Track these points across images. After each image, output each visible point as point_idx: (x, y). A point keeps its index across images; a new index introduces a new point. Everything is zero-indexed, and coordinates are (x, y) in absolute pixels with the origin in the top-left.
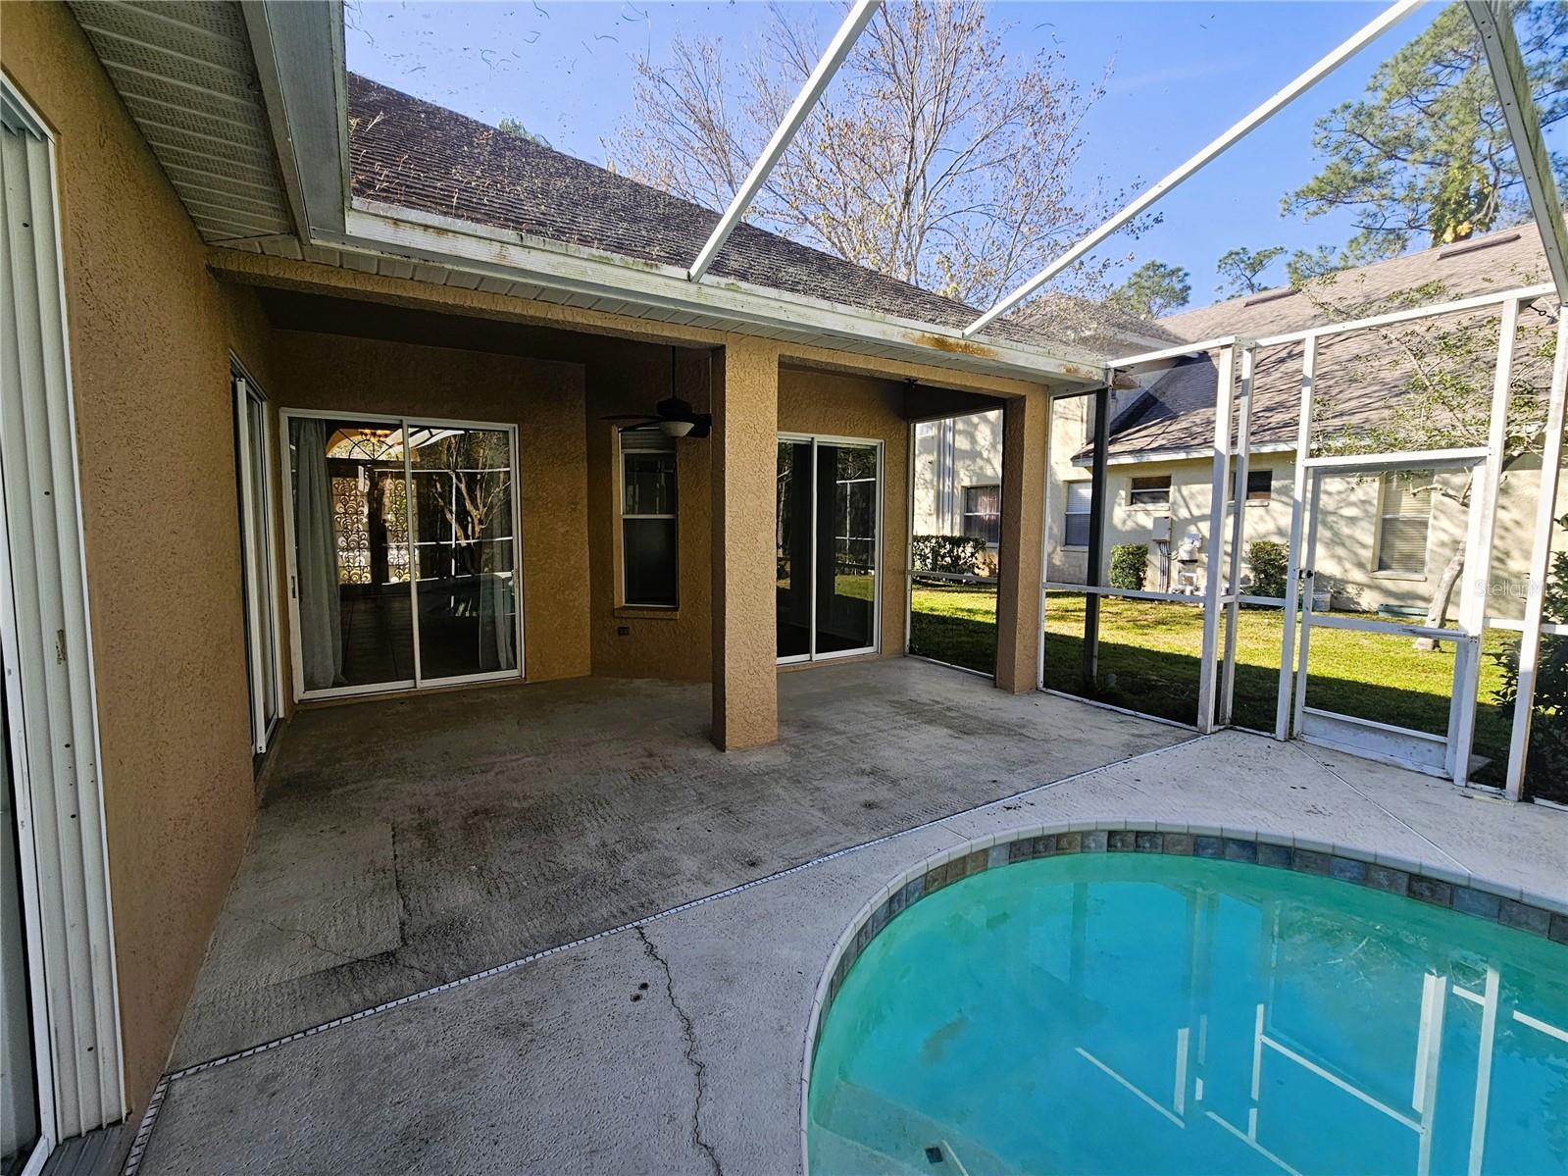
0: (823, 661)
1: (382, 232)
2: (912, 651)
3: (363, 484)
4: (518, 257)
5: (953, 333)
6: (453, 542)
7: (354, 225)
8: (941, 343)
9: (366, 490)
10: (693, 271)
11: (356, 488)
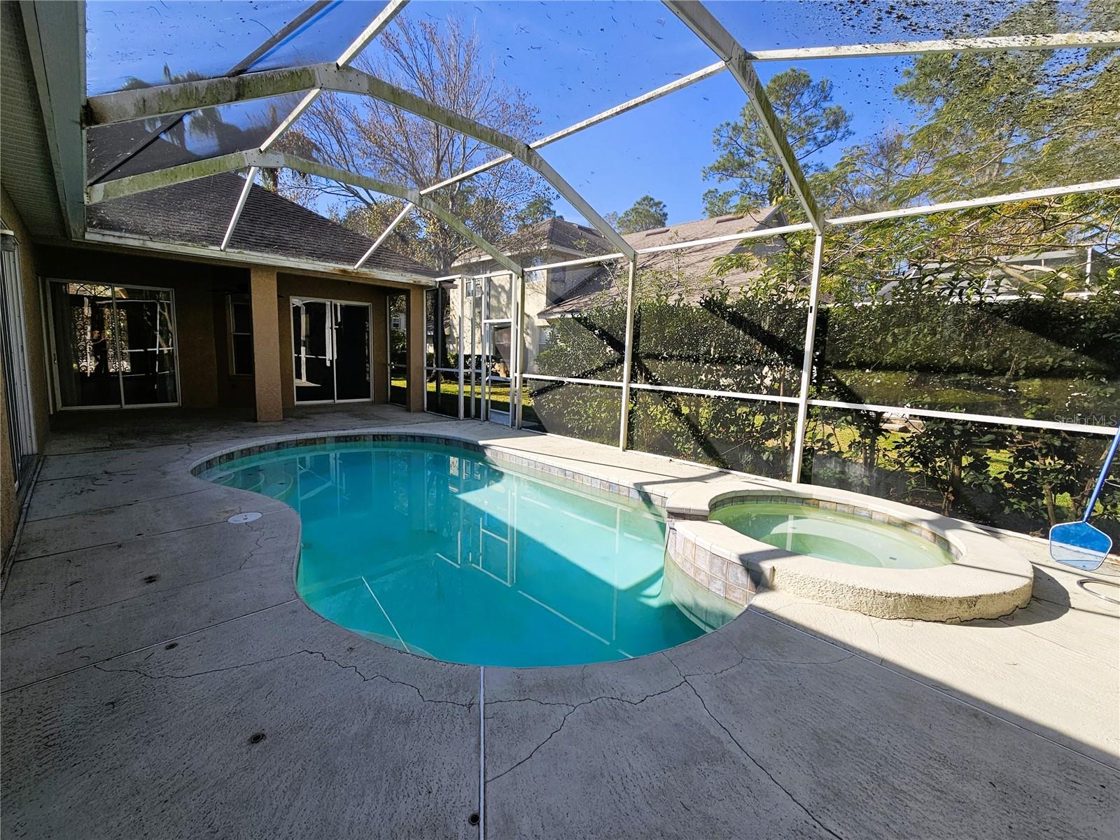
0: (340, 404)
1: (98, 238)
2: (391, 401)
3: (87, 311)
4: (150, 245)
5: (350, 268)
6: (157, 349)
7: (88, 236)
8: (344, 271)
9: (89, 315)
10: (222, 247)
11: (83, 313)
